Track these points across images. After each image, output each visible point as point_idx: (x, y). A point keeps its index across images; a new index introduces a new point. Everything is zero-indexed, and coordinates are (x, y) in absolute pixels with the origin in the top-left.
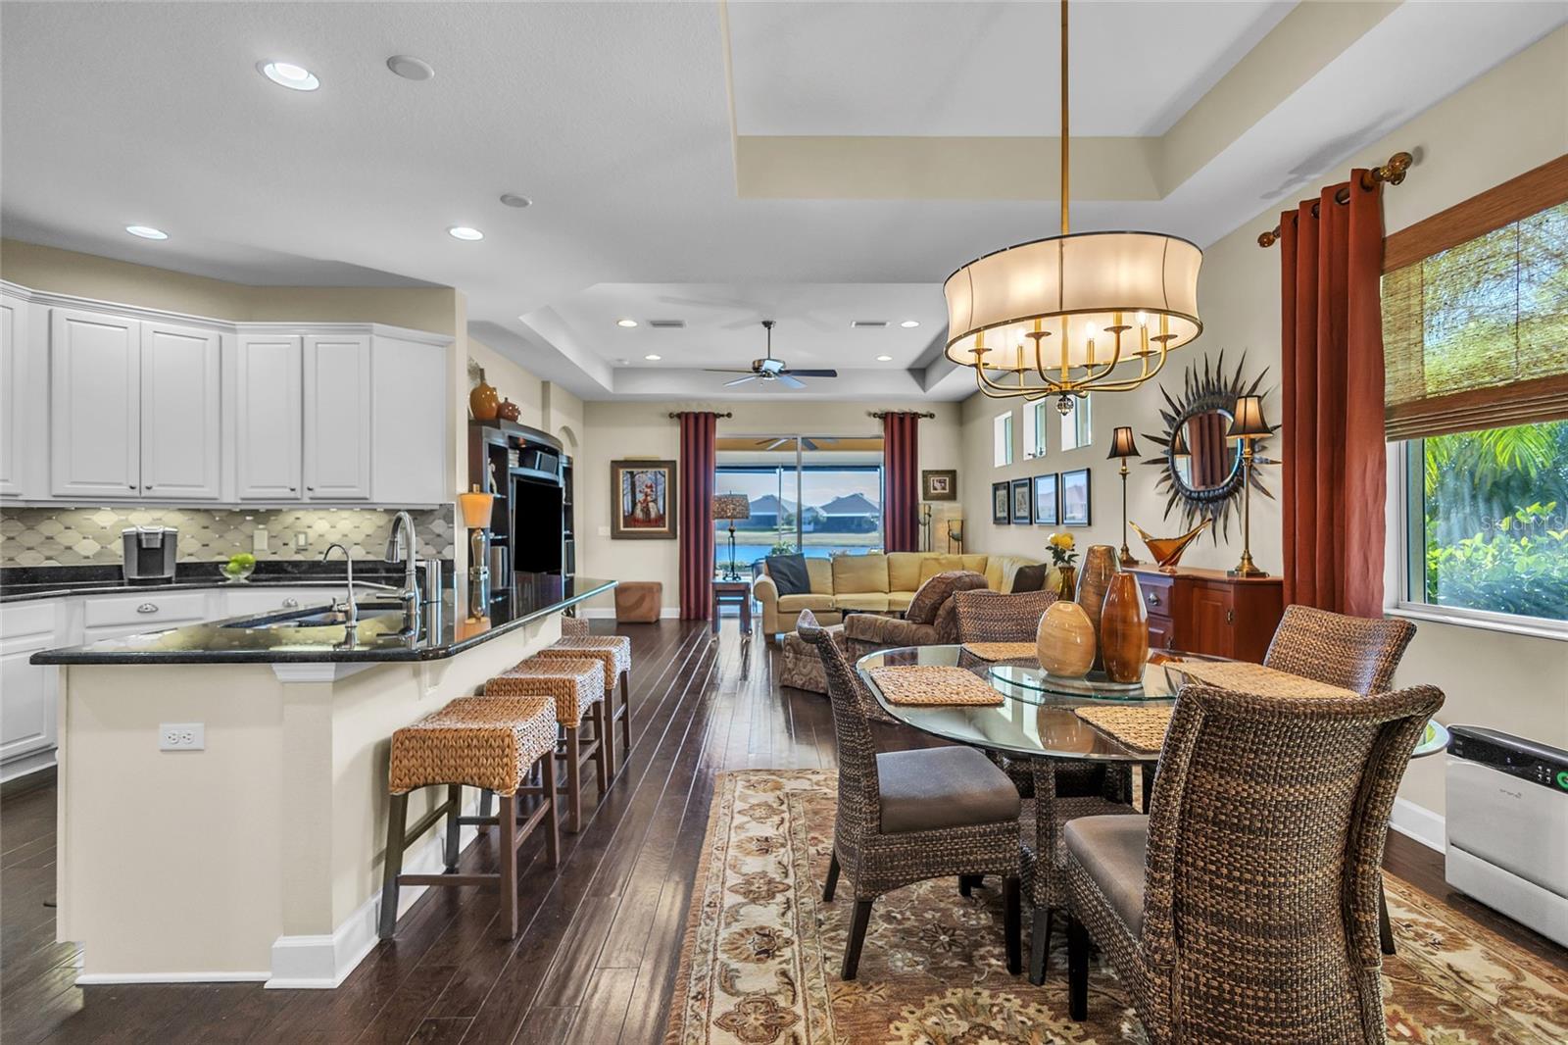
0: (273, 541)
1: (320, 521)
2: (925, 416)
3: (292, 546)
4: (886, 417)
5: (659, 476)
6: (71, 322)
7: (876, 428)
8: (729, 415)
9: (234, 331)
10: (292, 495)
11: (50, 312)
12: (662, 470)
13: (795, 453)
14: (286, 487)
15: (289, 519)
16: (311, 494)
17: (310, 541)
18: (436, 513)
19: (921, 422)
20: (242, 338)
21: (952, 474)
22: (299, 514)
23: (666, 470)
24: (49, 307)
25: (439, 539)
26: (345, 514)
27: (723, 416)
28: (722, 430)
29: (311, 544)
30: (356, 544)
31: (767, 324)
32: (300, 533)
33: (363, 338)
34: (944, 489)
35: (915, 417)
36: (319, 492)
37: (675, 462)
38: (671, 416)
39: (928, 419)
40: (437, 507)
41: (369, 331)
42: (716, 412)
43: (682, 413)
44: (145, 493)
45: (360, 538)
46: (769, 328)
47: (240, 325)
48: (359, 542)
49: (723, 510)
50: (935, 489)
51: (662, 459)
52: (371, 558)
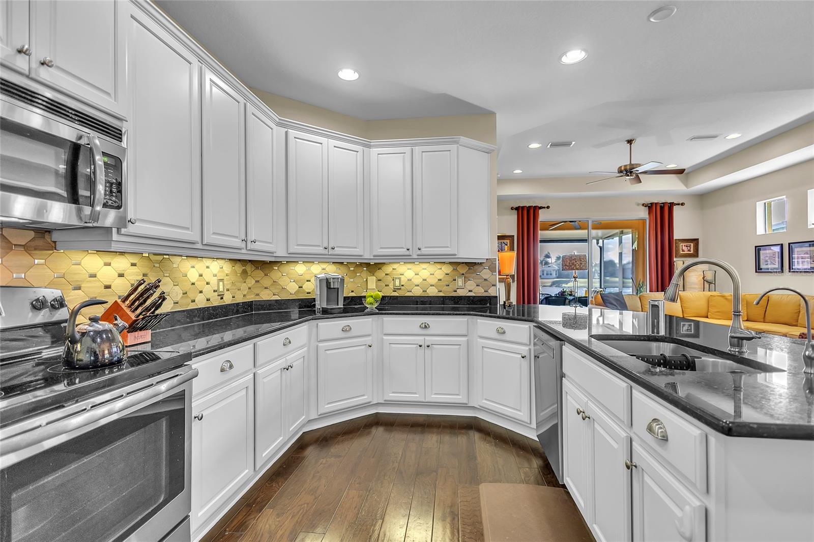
0: (379, 283)
1: (408, 270)
2: (679, 204)
3: (391, 286)
4: (651, 207)
5: (504, 245)
6: (297, 140)
7: (643, 214)
8: (548, 207)
9: (369, 146)
10: (407, 253)
11: (286, 133)
12: (505, 241)
13: (587, 231)
14: (402, 248)
15: (388, 269)
16: (419, 252)
17: (402, 284)
18: (483, 264)
19: (676, 209)
20: (375, 151)
21: (696, 241)
22: (395, 266)
23: (508, 241)
24: (286, 130)
25: (486, 282)
26: (424, 266)
27: (544, 208)
28: (543, 216)
29: (402, 286)
30: (431, 286)
31: (630, 142)
32: (396, 278)
33: (454, 147)
34: (689, 251)
35: (671, 205)
36: (425, 251)
37: (513, 236)
38: (512, 209)
39: (680, 206)
40: (485, 261)
41: (456, 142)
42: (539, 206)
43: (519, 207)
44: (331, 252)
45: (433, 281)
46: (631, 144)
47: (374, 142)
48: (433, 284)
49: (573, 264)
50: (683, 251)
51: (507, 235)
52: (441, 294)
